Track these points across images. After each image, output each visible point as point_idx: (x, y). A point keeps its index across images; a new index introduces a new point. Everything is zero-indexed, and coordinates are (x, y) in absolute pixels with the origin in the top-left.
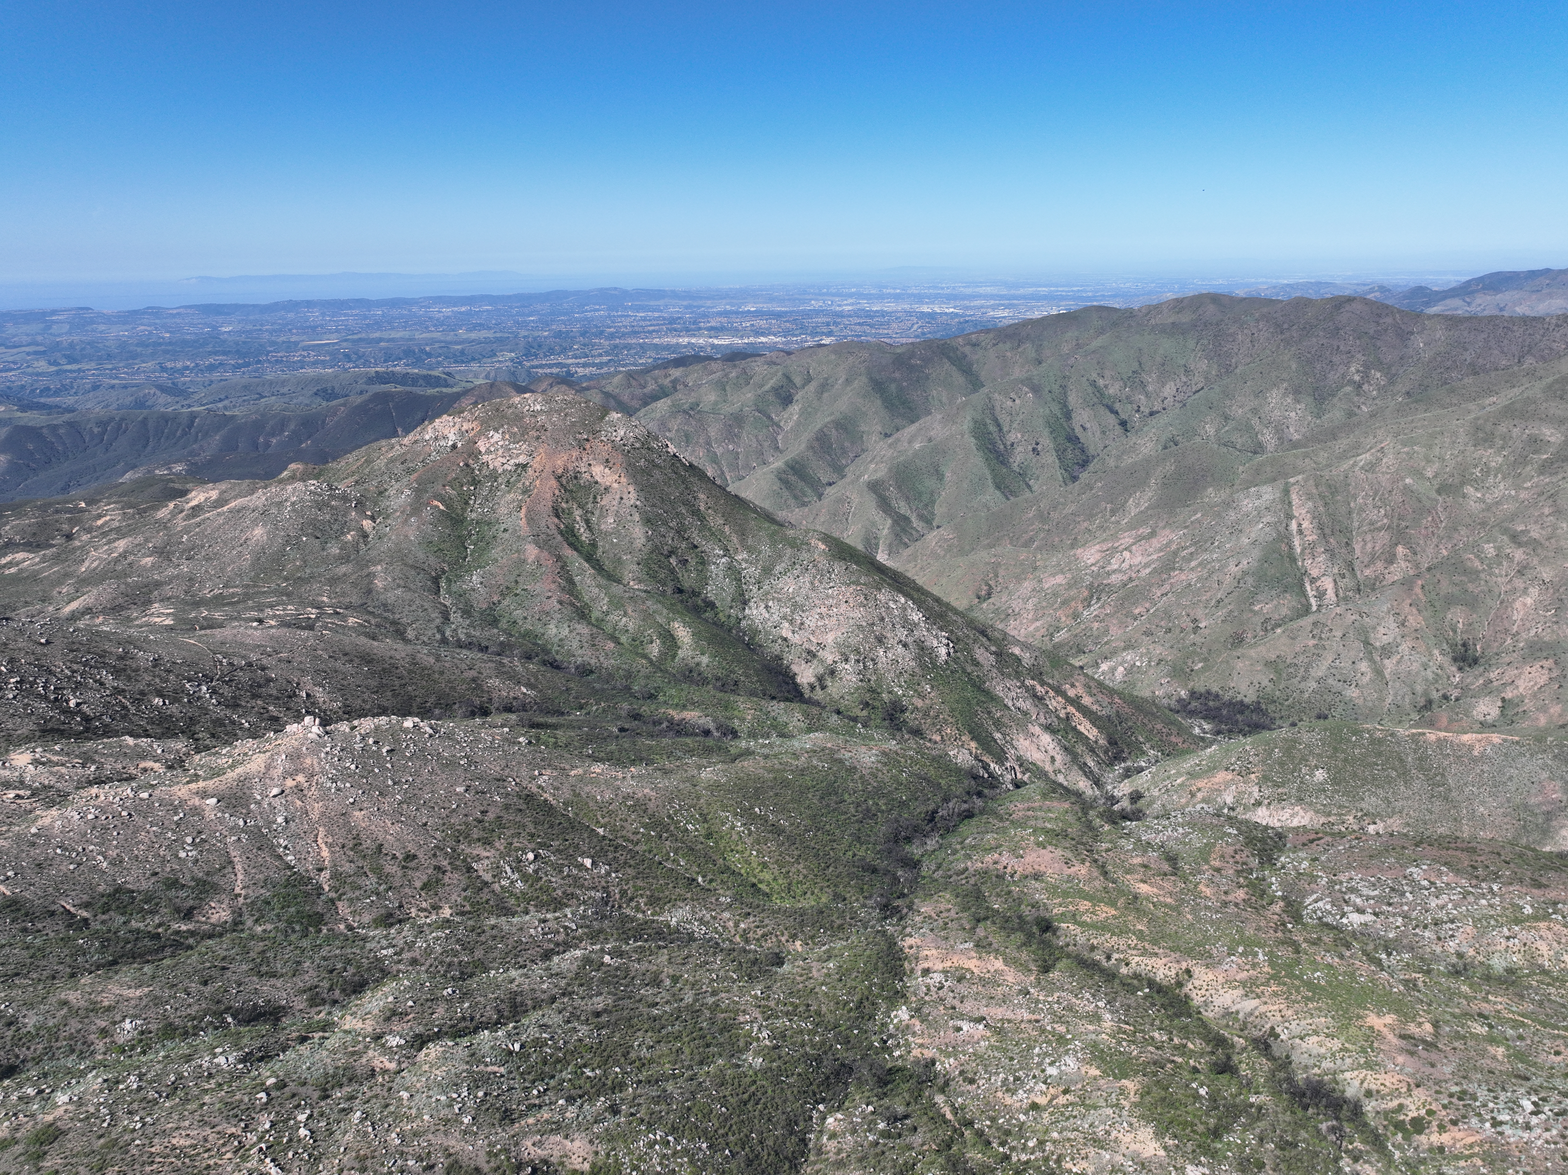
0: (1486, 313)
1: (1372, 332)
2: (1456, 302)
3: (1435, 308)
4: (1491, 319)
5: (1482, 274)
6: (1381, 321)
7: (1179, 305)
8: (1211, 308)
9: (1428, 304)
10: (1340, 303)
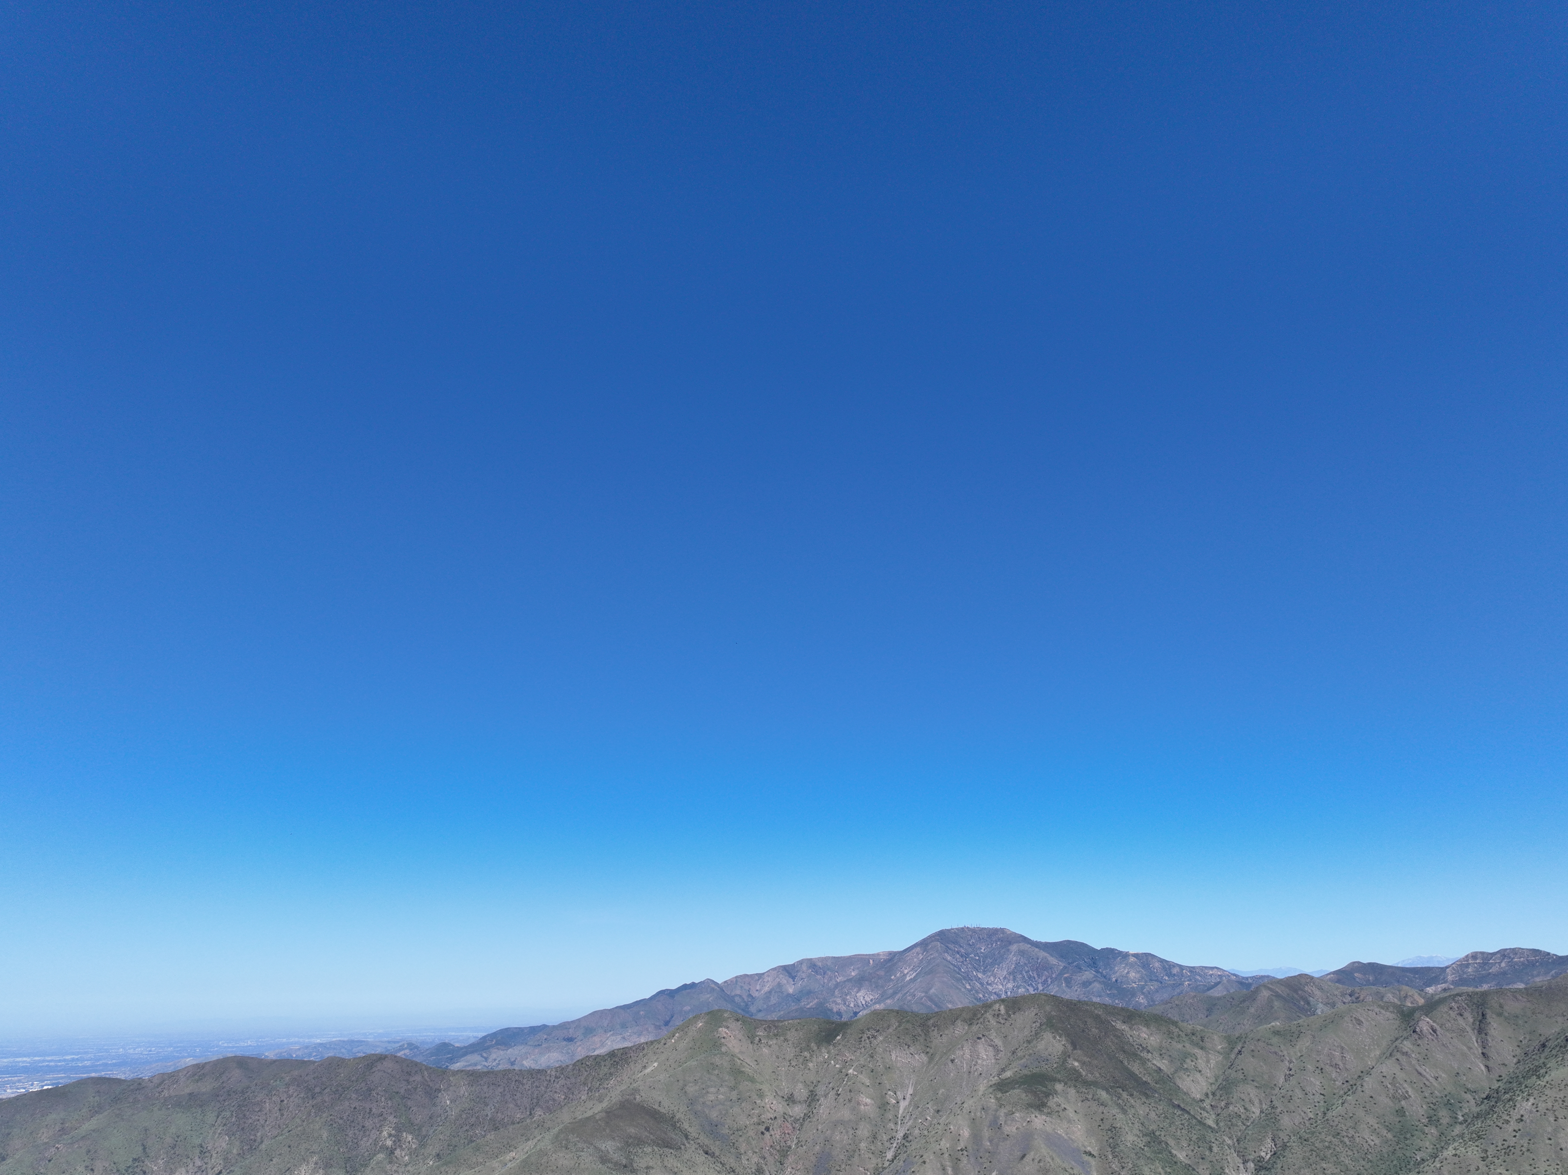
0: (501, 1067)
1: (402, 1091)
2: (474, 1058)
3: (458, 1064)
4: (506, 1072)
5: (494, 1030)
6: (411, 1079)
7: (199, 1071)
8: (236, 1074)
9: (452, 1060)
10: (373, 1061)
